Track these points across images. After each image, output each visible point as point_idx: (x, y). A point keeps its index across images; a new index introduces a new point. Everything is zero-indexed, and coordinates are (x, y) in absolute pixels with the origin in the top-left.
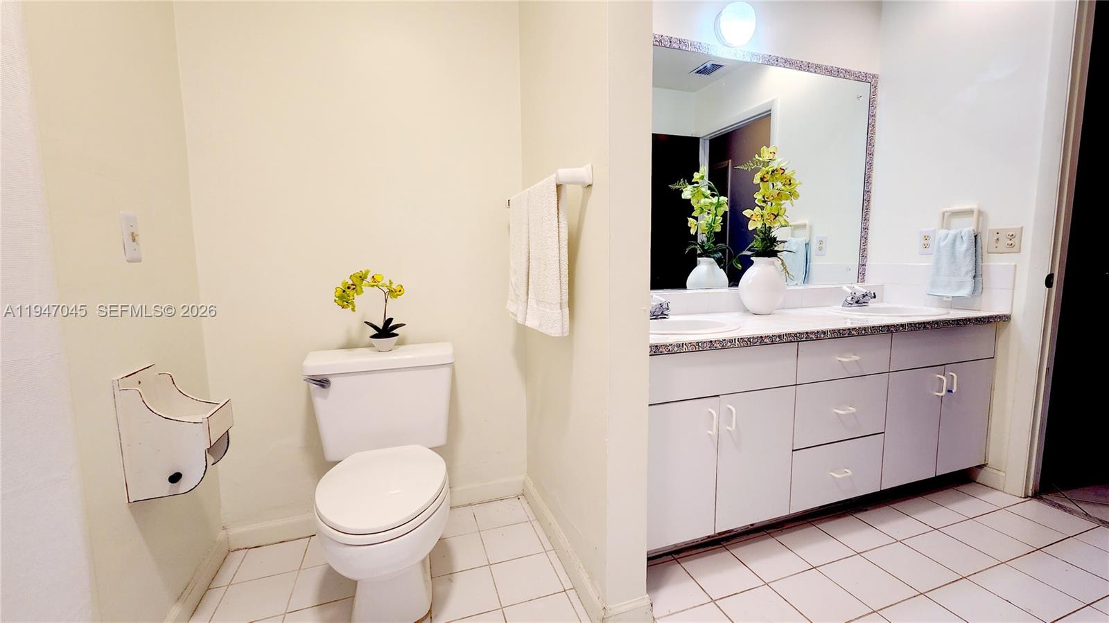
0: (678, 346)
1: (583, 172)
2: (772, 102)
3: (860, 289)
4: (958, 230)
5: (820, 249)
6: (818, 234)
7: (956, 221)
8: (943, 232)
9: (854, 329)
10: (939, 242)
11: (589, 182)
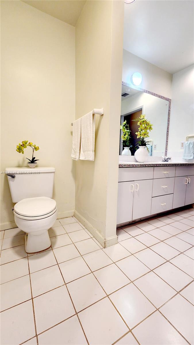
0: (124, 165)
1: (101, 111)
2: (143, 106)
3: (167, 157)
4: (190, 142)
5: (155, 148)
6: (155, 143)
7: (190, 139)
8: (187, 142)
9: (167, 164)
10: (186, 145)
11: (103, 114)
